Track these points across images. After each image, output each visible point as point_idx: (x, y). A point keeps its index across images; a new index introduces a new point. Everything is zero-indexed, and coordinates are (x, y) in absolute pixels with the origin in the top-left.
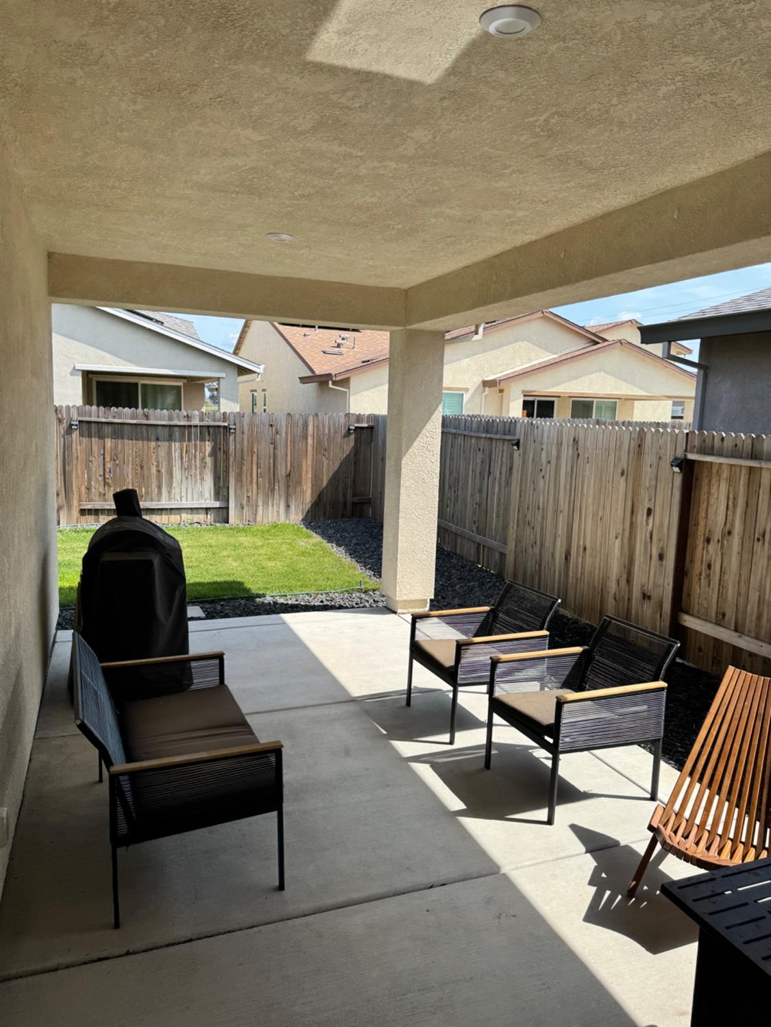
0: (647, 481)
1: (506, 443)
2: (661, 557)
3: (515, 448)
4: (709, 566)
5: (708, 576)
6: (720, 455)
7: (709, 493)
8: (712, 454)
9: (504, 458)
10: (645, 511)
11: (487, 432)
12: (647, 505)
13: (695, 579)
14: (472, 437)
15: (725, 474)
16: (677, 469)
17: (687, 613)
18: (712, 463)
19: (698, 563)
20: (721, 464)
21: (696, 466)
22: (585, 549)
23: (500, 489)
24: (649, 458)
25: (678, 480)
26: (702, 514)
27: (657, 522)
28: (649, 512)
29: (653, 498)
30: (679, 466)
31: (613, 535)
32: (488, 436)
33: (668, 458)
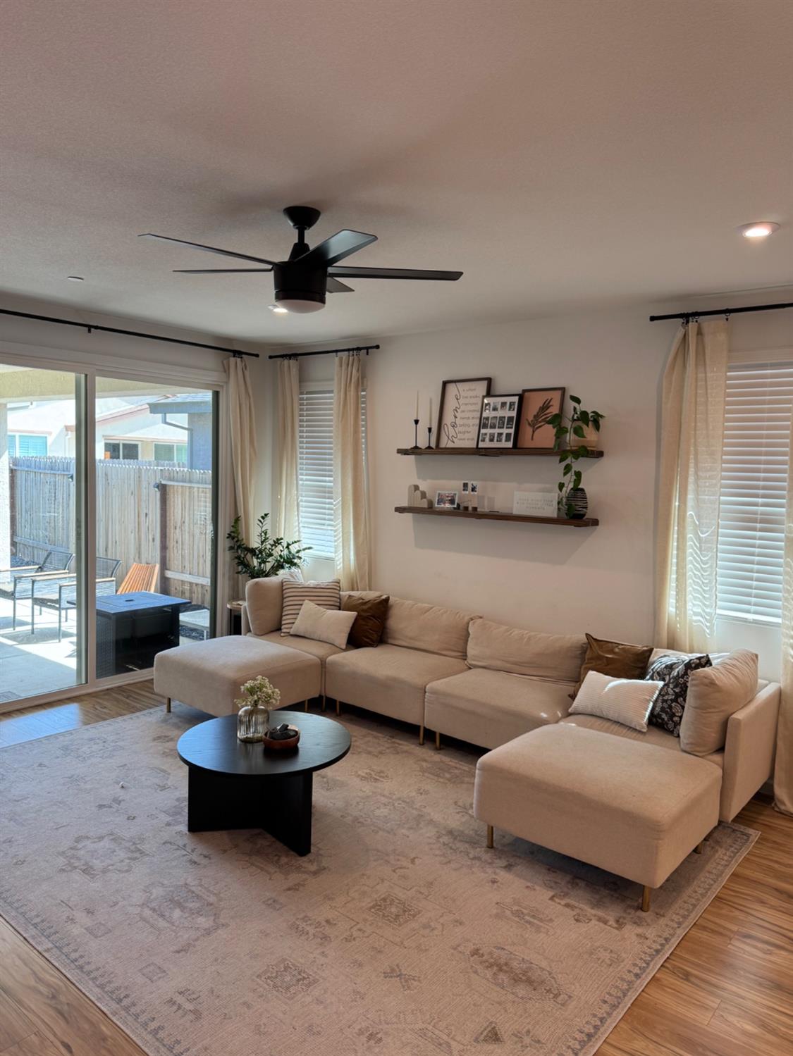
0: (144, 498)
1: (65, 477)
2: (153, 540)
3: (70, 480)
4: (177, 542)
5: (177, 547)
6: (177, 481)
7: (174, 502)
8: (173, 480)
9: (65, 488)
10: (144, 515)
11: (52, 469)
12: (145, 511)
13: (172, 550)
14: (41, 473)
15: (180, 490)
16: (157, 489)
17: (169, 570)
18: (174, 486)
19: (172, 540)
20: (177, 486)
21: (167, 488)
22: (116, 542)
23: (63, 510)
24: (144, 484)
25: (158, 494)
26: (172, 514)
27: (150, 519)
28: (146, 514)
29: (147, 507)
30: (158, 487)
31: (130, 530)
32: (52, 472)
33: (153, 483)
